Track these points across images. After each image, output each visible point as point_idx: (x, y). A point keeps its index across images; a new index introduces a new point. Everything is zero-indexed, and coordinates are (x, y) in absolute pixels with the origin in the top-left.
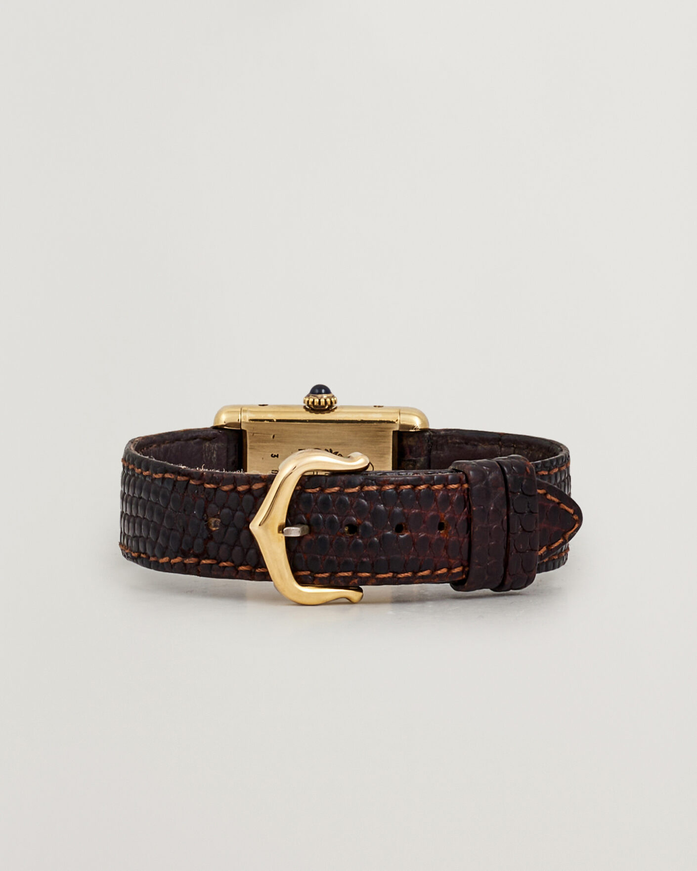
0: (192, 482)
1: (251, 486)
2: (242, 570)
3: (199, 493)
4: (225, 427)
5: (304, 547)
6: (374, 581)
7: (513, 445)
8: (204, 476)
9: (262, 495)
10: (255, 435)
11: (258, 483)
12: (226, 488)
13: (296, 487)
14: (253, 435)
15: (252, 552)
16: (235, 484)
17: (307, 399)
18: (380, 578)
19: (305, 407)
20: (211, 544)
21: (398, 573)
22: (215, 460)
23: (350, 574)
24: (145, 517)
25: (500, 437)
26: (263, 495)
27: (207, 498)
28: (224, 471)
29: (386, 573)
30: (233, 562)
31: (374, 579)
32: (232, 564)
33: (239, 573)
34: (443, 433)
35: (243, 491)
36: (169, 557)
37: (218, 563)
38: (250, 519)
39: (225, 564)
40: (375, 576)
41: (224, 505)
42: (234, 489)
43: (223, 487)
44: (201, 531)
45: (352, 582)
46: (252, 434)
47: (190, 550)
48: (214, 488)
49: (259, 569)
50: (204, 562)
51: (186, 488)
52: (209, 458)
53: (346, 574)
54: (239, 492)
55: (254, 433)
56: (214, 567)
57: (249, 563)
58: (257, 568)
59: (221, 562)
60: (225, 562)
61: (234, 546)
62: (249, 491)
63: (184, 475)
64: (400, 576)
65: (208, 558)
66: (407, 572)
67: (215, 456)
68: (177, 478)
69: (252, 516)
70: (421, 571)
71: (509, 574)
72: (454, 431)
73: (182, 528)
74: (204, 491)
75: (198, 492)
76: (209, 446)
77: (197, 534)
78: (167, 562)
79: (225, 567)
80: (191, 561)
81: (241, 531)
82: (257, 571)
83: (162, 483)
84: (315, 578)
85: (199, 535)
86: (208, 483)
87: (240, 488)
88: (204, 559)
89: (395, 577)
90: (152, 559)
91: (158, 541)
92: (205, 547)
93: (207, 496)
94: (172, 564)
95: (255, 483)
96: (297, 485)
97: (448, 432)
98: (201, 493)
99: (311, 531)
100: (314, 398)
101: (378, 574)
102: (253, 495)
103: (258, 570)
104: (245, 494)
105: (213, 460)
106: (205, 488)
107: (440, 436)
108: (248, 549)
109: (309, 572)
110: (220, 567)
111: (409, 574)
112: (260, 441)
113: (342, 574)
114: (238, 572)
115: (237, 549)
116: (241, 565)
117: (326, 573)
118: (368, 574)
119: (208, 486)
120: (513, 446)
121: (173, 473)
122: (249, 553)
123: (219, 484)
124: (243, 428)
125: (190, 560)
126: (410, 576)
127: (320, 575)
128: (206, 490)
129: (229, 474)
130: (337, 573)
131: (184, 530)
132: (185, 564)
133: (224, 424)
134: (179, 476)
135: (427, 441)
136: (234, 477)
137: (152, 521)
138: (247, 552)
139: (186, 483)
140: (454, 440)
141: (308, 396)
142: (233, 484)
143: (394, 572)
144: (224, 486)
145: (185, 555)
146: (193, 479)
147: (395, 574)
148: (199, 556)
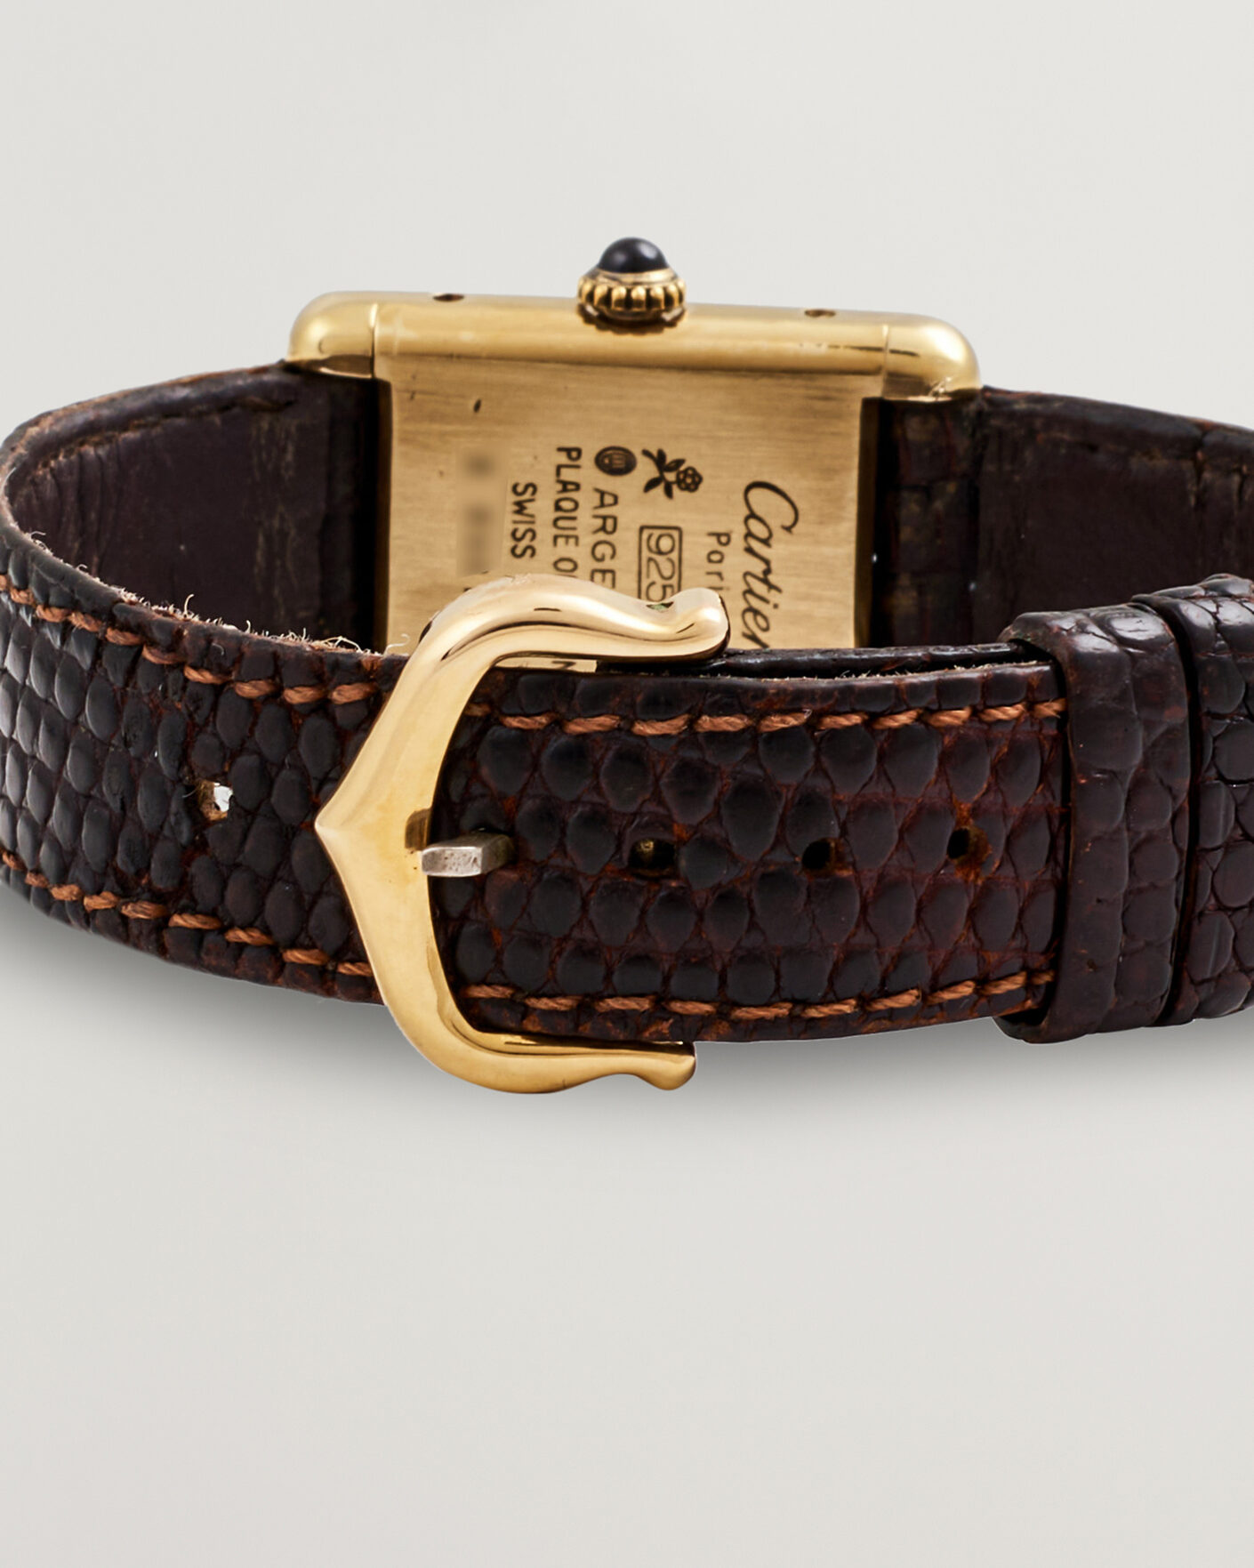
0: (146, 654)
1: (328, 692)
2: (293, 963)
3: (170, 691)
4: (324, 370)
5: (493, 909)
6: (724, 1027)
7: (1236, 466)
8: (186, 643)
9: (359, 725)
10: (417, 397)
11: (349, 684)
12: (247, 690)
13: (467, 707)
14: (412, 398)
15: (325, 904)
16: (277, 680)
17: (587, 288)
18: (748, 1021)
19: (582, 311)
20: (199, 869)
21: (807, 1004)
22: (291, 473)
23: (645, 1004)
24: (14, 736)
25: (1197, 432)
26: (364, 726)
27: (190, 715)
28: (248, 631)
29: (768, 1005)
30: (267, 931)
31: (724, 1023)
32: (264, 939)
33: (287, 972)
34: (1021, 406)
35: (301, 704)
36: (81, 887)
37: (223, 930)
38: (321, 795)
39: (242, 936)
40: (728, 1014)
41: (243, 742)
42: (276, 695)
43: (239, 685)
44: (172, 819)
45: (653, 1029)
46: (407, 395)
47: (139, 874)
48: (212, 685)
49: (348, 965)
50: (177, 920)
51: (131, 672)
52: (270, 467)
53: (632, 1004)
54: (290, 707)
55: (413, 394)
56: (210, 940)
57: (319, 944)
58: (343, 962)
59: (231, 927)
60: (243, 928)
61: (274, 878)
62: (323, 706)
63: (124, 628)
64: (813, 1013)
65: (194, 913)
66: (839, 1001)
67: (289, 457)
68: (105, 632)
69: (327, 787)
70: (888, 995)
71: (1192, 981)
72: (1057, 405)
73: (118, 798)
74: (184, 688)
75: (165, 690)
76: (271, 430)
77: (162, 827)
78: (73, 902)
79: (242, 946)
80: (138, 911)
81: (294, 835)
82: (342, 970)
83: (64, 640)
84: (526, 1012)
85: (166, 832)
86: (195, 668)
87: (295, 696)
88: (181, 912)
89: (799, 1017)
90: (31, 879)
91: (50, 823)
92: (186, 874)
93: (192, 709)
94: (88, 909)
95: (340, 684)
96: (474, 699)
97: (1039, 407)
98: (175, 693)
99: (514, 858)
100: (613, 284)
101: (740, 1006)
102: (333, 719)
103: (346, 969)
104: (308, 715)
105: (283, 472)
106: (186, 680)
107: (1012, 415)
108: (318, 895)
109: (508, 992)
110: (228, 943)
111: (847, 1008)
112: (433, 417)
113: (614, 1004)
114: (281, 965)
115: (282, 888)
116: (294, 945)
117: (564, 995)
118: (707, 1008)
119: (193, 675)
120: (1239, 471)
121: (95, 614)
122: (317, 910)
123: (229, 673)
124: (382, 371)
125: (138, 908)
126: (849, 1012)
127: (544, 1004)
128: (189, 684)
129: (260, 643)
130: (602, 998)
131: (123, 807)
132: (125, 919)
133: (320, 357)
134: (113, 628)
135: (970, 430)
136: (275, 656)
137: (34, 757)
138: (313, 903)
139: (132, 653)
140: (1057, 434)
141: (592, 275)
142: (273, 678)
143: (795, 1002)
144: (243, 681)
145: (126, 892)
146: (152, 644)
147: (798, 1010)
148: (168, 901)
